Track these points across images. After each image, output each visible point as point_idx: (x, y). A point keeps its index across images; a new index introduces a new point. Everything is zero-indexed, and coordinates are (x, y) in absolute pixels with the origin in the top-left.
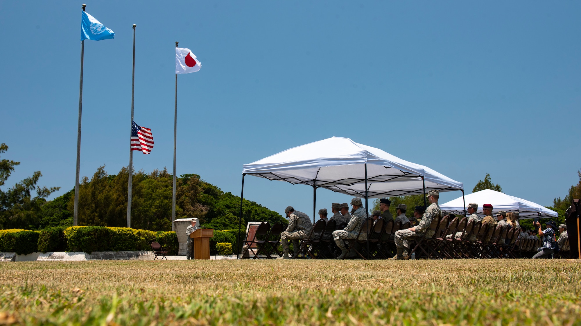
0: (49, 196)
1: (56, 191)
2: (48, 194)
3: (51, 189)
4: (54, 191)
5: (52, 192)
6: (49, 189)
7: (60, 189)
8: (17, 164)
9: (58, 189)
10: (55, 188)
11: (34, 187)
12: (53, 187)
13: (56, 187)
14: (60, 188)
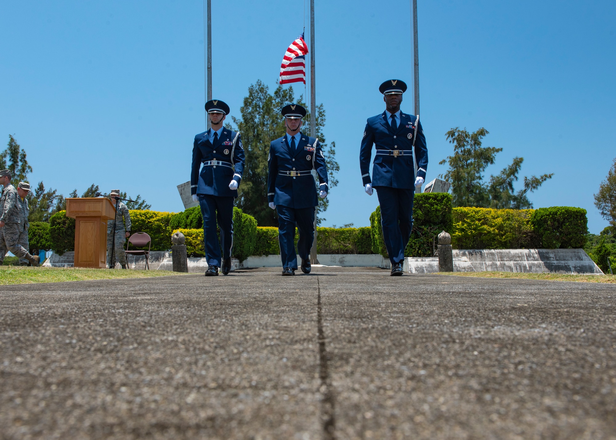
0: (539, 187)
1: (548, 180)
2: (537, 185)
3: (542, 178)
4: (545, 179)
5: (542, 181)
6: (539, 177)
7: (552, 177)
8: (498, 151)
9: (550, 177)
10: (546, 176)
11: (515, 177)
12: (543, 174)
13: (548, 174)
14: (552, 174)
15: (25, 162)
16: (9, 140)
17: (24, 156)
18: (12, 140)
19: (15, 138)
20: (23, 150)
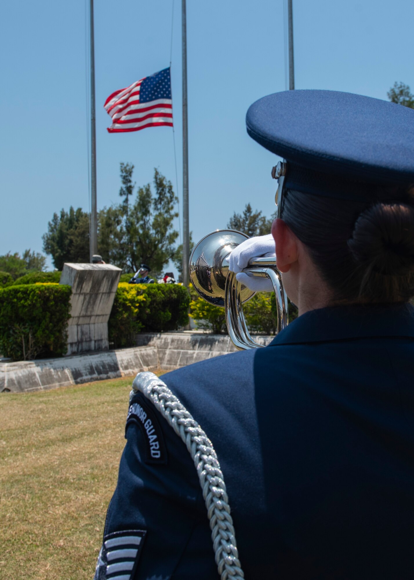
15: (173, 193)
16: (153, 173)
17: (170, 187)
18: (157, 173)
19: (159, 170)
20: (169, 181)
